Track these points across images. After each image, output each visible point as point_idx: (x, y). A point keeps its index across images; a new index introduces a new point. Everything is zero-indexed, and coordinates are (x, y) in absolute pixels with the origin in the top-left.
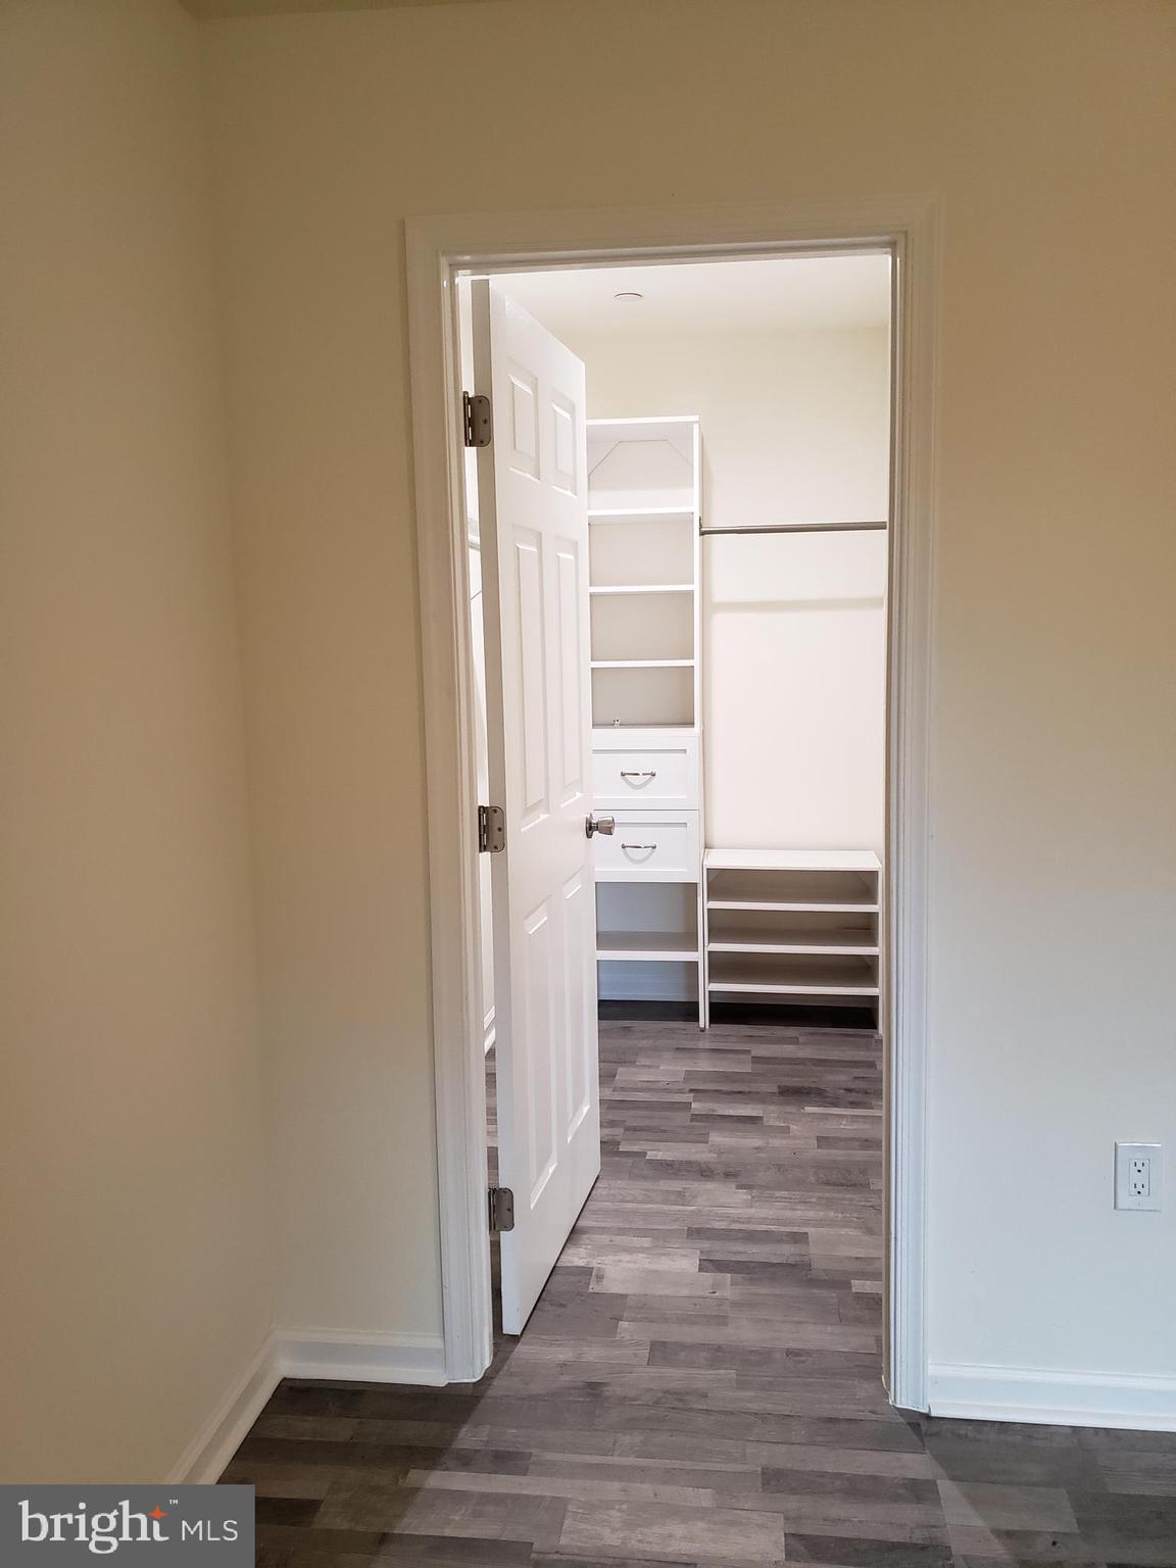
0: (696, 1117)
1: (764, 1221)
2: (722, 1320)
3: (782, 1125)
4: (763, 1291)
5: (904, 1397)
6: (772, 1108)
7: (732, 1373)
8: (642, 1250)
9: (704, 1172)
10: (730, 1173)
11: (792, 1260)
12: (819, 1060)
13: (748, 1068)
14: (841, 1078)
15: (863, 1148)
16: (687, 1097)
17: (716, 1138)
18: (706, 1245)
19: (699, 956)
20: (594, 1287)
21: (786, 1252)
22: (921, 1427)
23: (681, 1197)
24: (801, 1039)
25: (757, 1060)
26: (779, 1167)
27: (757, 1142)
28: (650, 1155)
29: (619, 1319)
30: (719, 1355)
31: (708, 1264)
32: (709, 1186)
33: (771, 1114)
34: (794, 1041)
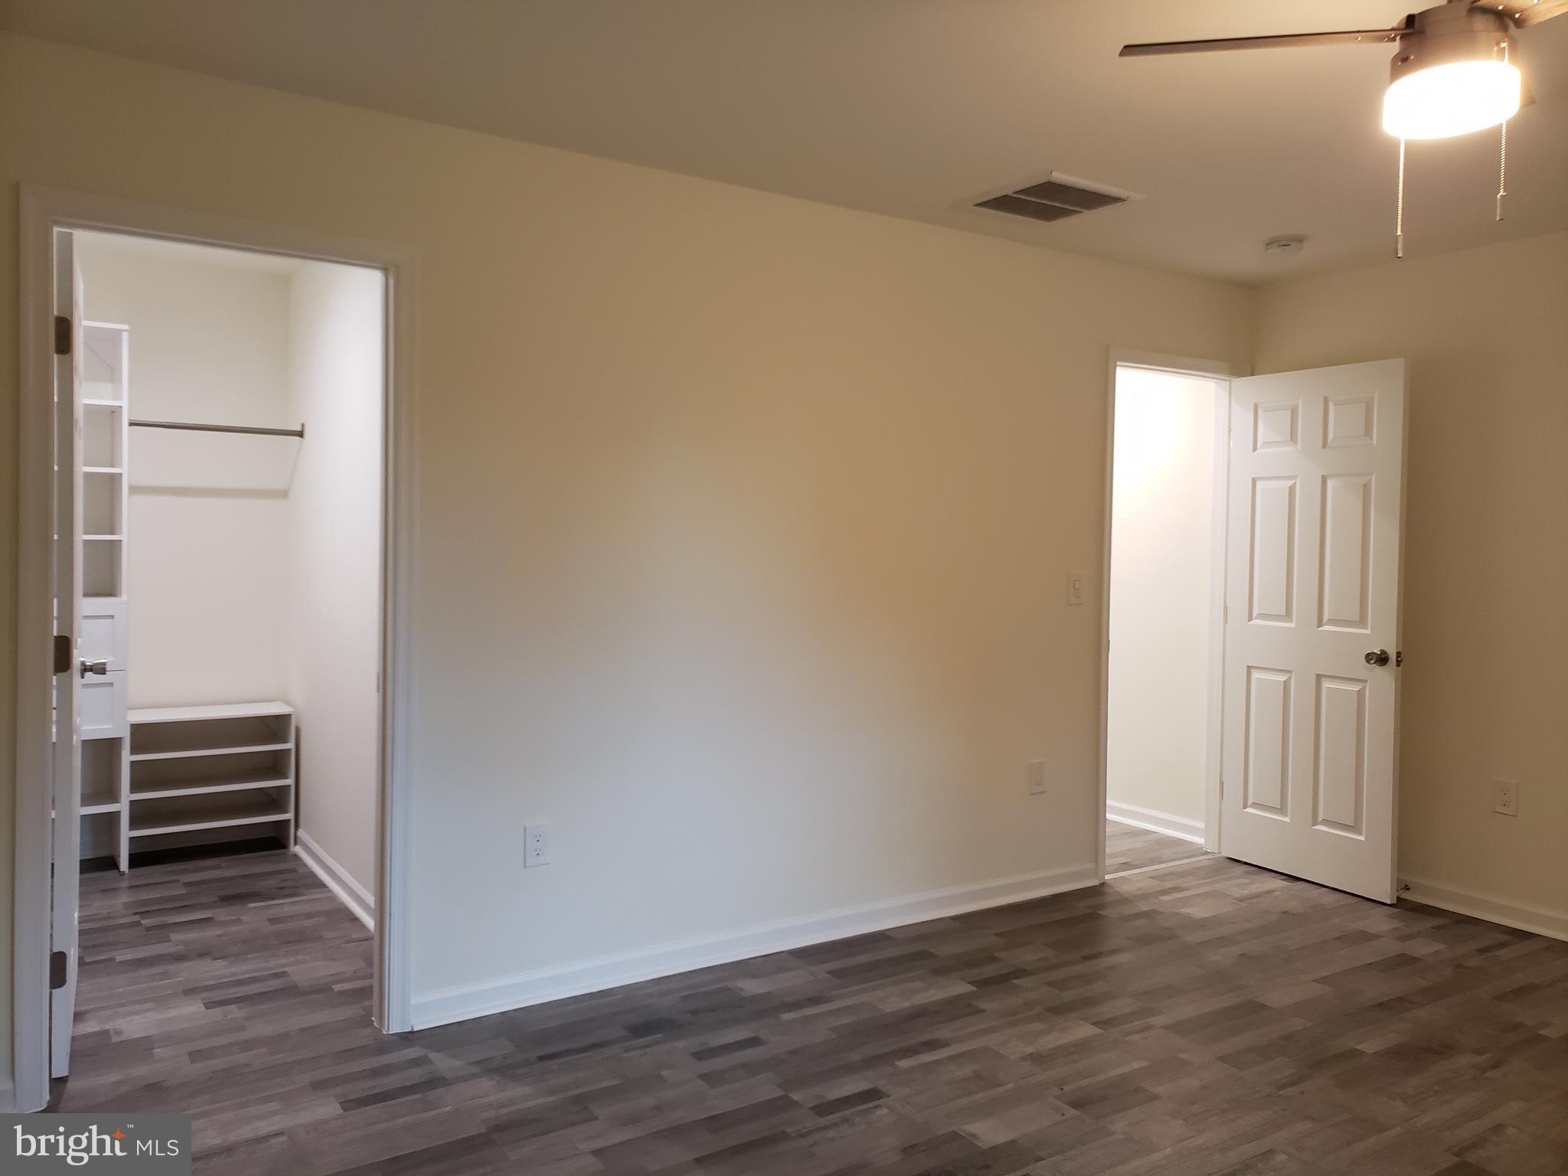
0: (149, 929)
1: (247, 972)
2: (242, 1028)
3: (233, 918)
4: (265, 1007)
5: (395, 1026)
6: (218, 910)
7: (263, 1050)
8: (149, 1010)
9: (179, 958)
10: (204, 953)
11: (281, 987)
12: (245, 876)
13: (183, 891)
14: (271, 882)
15: (309, 918)
16: (137, 918)
17: (176, 937)
18: (205, 995)
19: (123, 807)
20: (115, 1039)
21: (275, 984)
22: (409, 1038)
23: (164, 975)
24: (222, 865)
25: (187, 884)
26: (244, 942)
27: (219, 932)
28: (119, 958)
29: (151, 1049)
30: (246, 1045)
31: (209, 1005)
32: (186, 964)
33: (222, 914)
34: (218, 867)
